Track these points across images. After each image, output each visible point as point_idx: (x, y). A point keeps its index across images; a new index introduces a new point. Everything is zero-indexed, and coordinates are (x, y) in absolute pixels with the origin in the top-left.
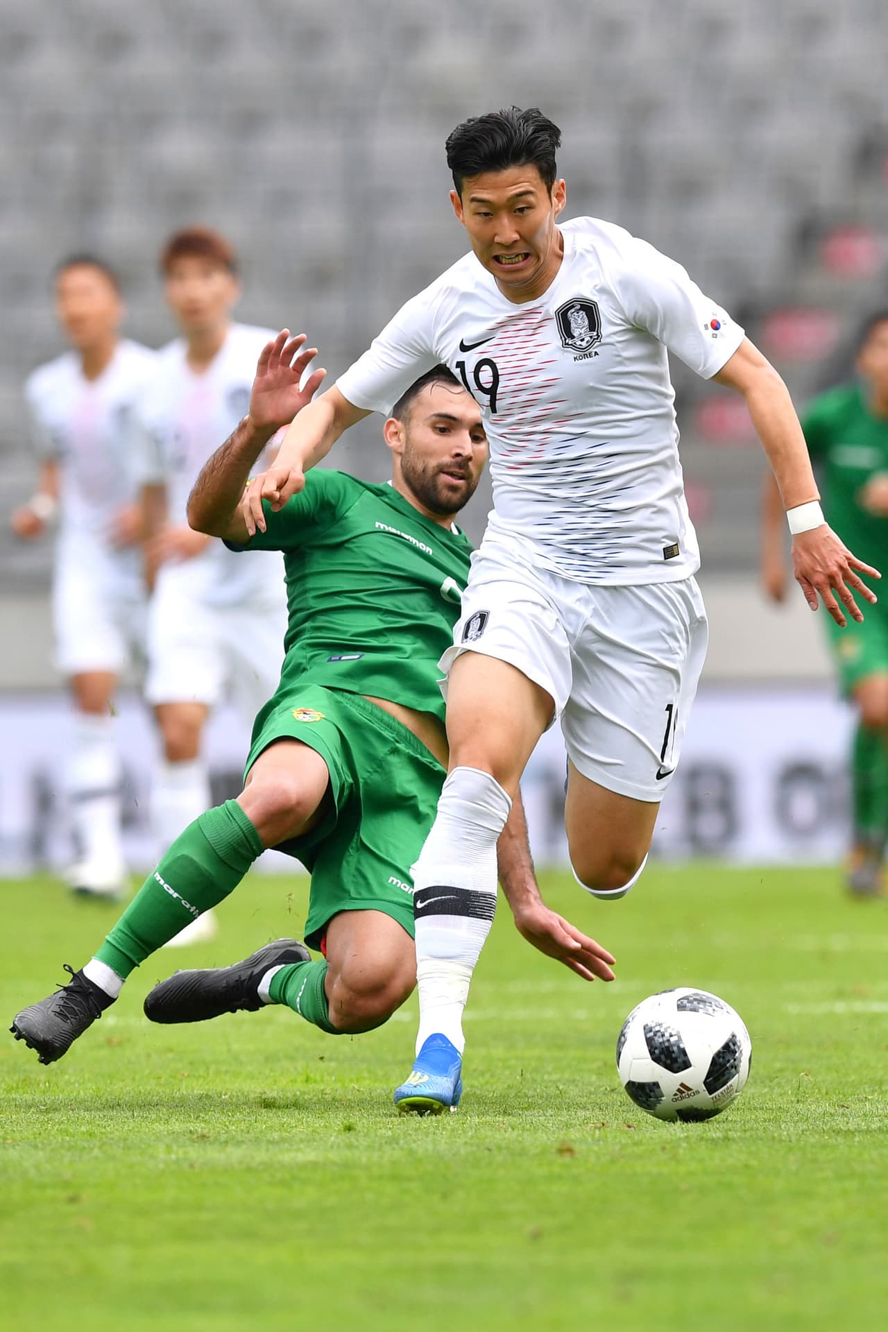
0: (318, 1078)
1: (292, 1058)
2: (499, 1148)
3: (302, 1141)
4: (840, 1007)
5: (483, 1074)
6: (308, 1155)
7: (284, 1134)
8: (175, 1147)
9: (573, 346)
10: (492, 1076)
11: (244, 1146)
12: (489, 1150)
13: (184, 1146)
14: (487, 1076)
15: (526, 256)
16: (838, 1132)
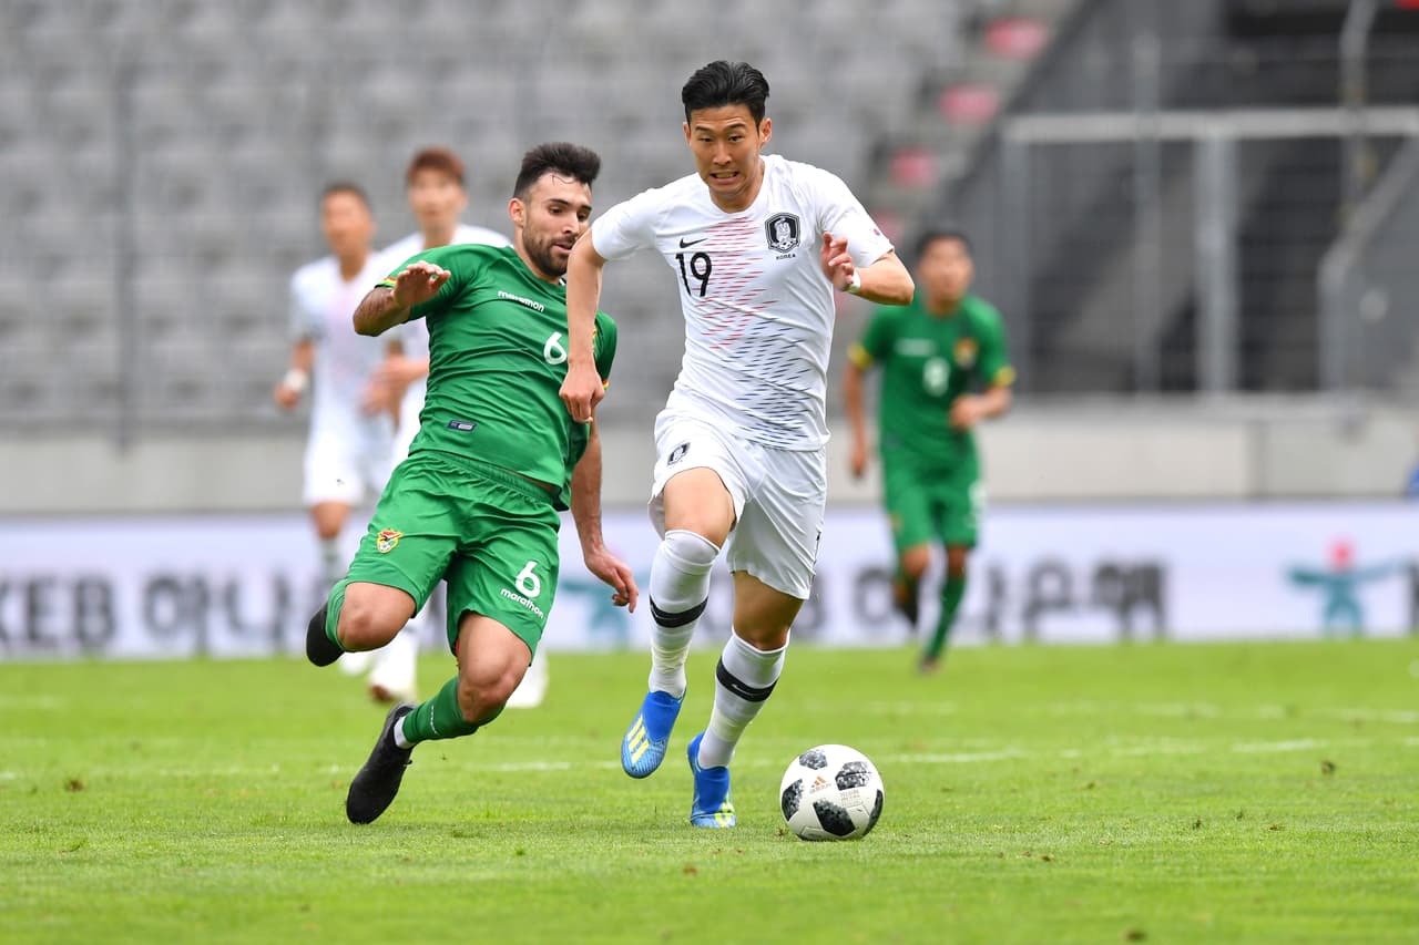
0: (497, 815)
1: (476, 799)
2: (638, 868)
3: (484, 863)
4: (905, 758)
5: (625, 810)
6: (488, 874)
7: (470, 858)
8: (384, 868)
9: (778, 249)
10: (633, 812)
11: (438, 867)
12: (630, 870)
13: (391, 867)
14: (629, 812)
15: (736, 174)
16: (903, 856)
